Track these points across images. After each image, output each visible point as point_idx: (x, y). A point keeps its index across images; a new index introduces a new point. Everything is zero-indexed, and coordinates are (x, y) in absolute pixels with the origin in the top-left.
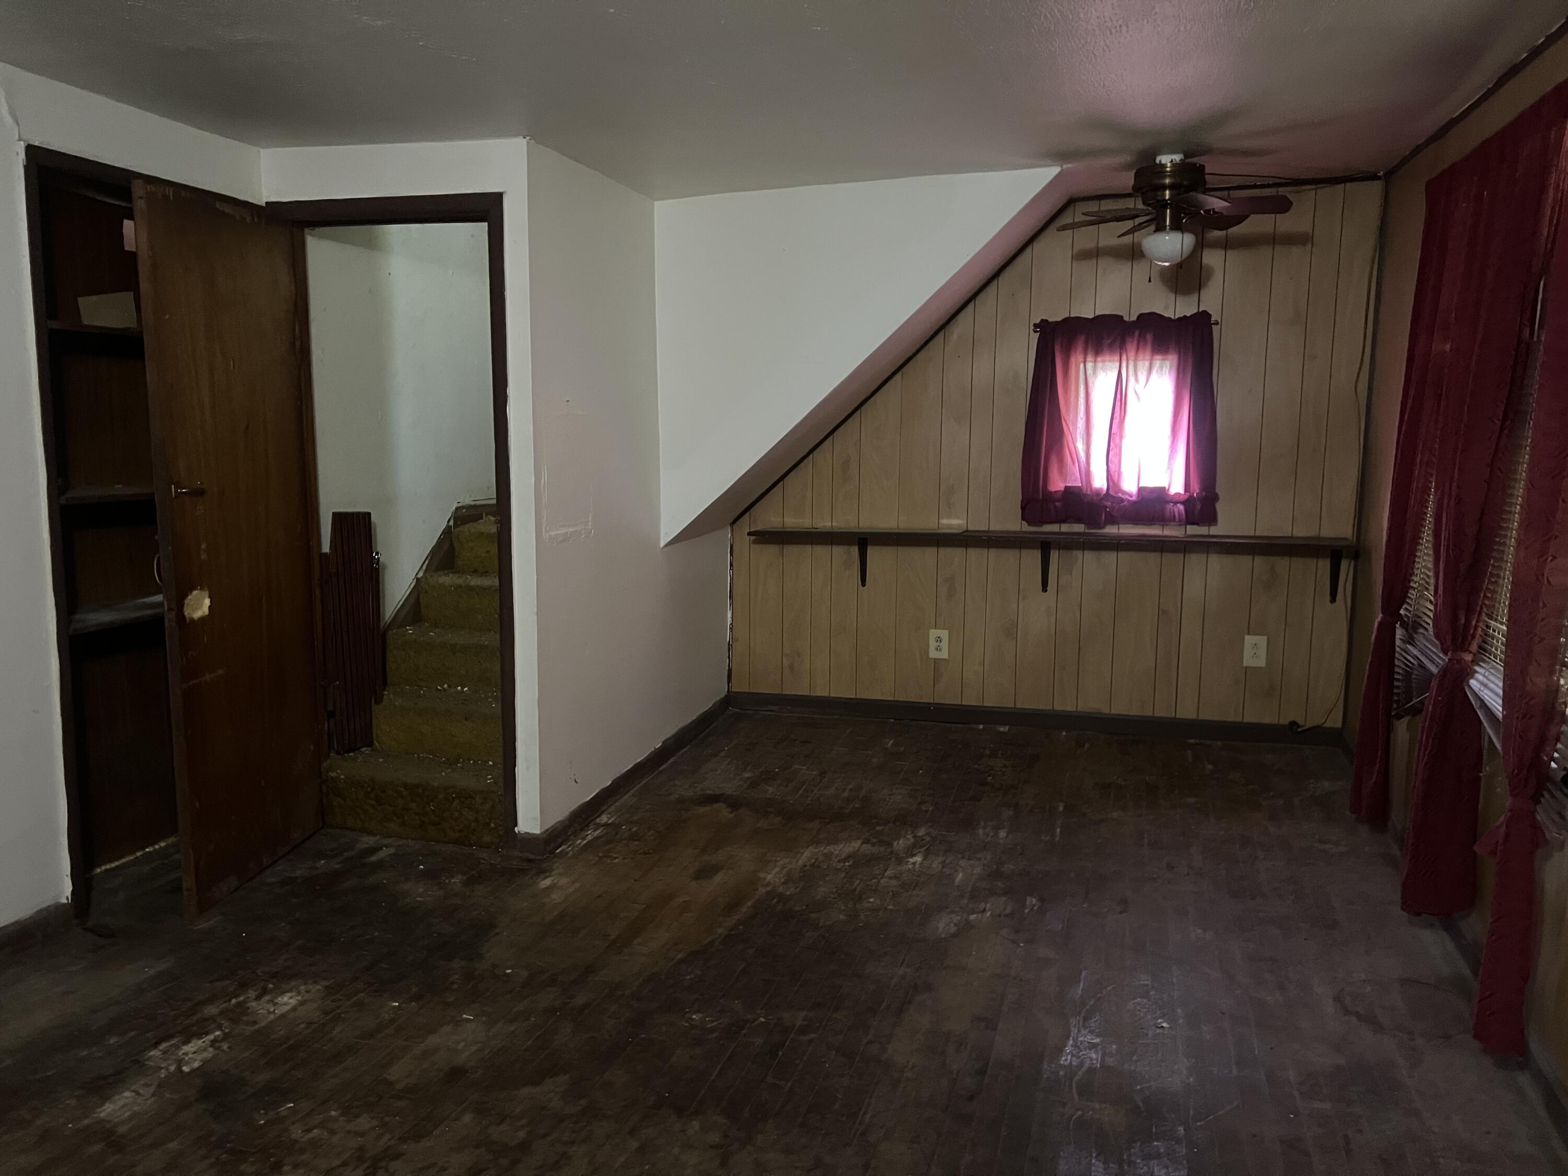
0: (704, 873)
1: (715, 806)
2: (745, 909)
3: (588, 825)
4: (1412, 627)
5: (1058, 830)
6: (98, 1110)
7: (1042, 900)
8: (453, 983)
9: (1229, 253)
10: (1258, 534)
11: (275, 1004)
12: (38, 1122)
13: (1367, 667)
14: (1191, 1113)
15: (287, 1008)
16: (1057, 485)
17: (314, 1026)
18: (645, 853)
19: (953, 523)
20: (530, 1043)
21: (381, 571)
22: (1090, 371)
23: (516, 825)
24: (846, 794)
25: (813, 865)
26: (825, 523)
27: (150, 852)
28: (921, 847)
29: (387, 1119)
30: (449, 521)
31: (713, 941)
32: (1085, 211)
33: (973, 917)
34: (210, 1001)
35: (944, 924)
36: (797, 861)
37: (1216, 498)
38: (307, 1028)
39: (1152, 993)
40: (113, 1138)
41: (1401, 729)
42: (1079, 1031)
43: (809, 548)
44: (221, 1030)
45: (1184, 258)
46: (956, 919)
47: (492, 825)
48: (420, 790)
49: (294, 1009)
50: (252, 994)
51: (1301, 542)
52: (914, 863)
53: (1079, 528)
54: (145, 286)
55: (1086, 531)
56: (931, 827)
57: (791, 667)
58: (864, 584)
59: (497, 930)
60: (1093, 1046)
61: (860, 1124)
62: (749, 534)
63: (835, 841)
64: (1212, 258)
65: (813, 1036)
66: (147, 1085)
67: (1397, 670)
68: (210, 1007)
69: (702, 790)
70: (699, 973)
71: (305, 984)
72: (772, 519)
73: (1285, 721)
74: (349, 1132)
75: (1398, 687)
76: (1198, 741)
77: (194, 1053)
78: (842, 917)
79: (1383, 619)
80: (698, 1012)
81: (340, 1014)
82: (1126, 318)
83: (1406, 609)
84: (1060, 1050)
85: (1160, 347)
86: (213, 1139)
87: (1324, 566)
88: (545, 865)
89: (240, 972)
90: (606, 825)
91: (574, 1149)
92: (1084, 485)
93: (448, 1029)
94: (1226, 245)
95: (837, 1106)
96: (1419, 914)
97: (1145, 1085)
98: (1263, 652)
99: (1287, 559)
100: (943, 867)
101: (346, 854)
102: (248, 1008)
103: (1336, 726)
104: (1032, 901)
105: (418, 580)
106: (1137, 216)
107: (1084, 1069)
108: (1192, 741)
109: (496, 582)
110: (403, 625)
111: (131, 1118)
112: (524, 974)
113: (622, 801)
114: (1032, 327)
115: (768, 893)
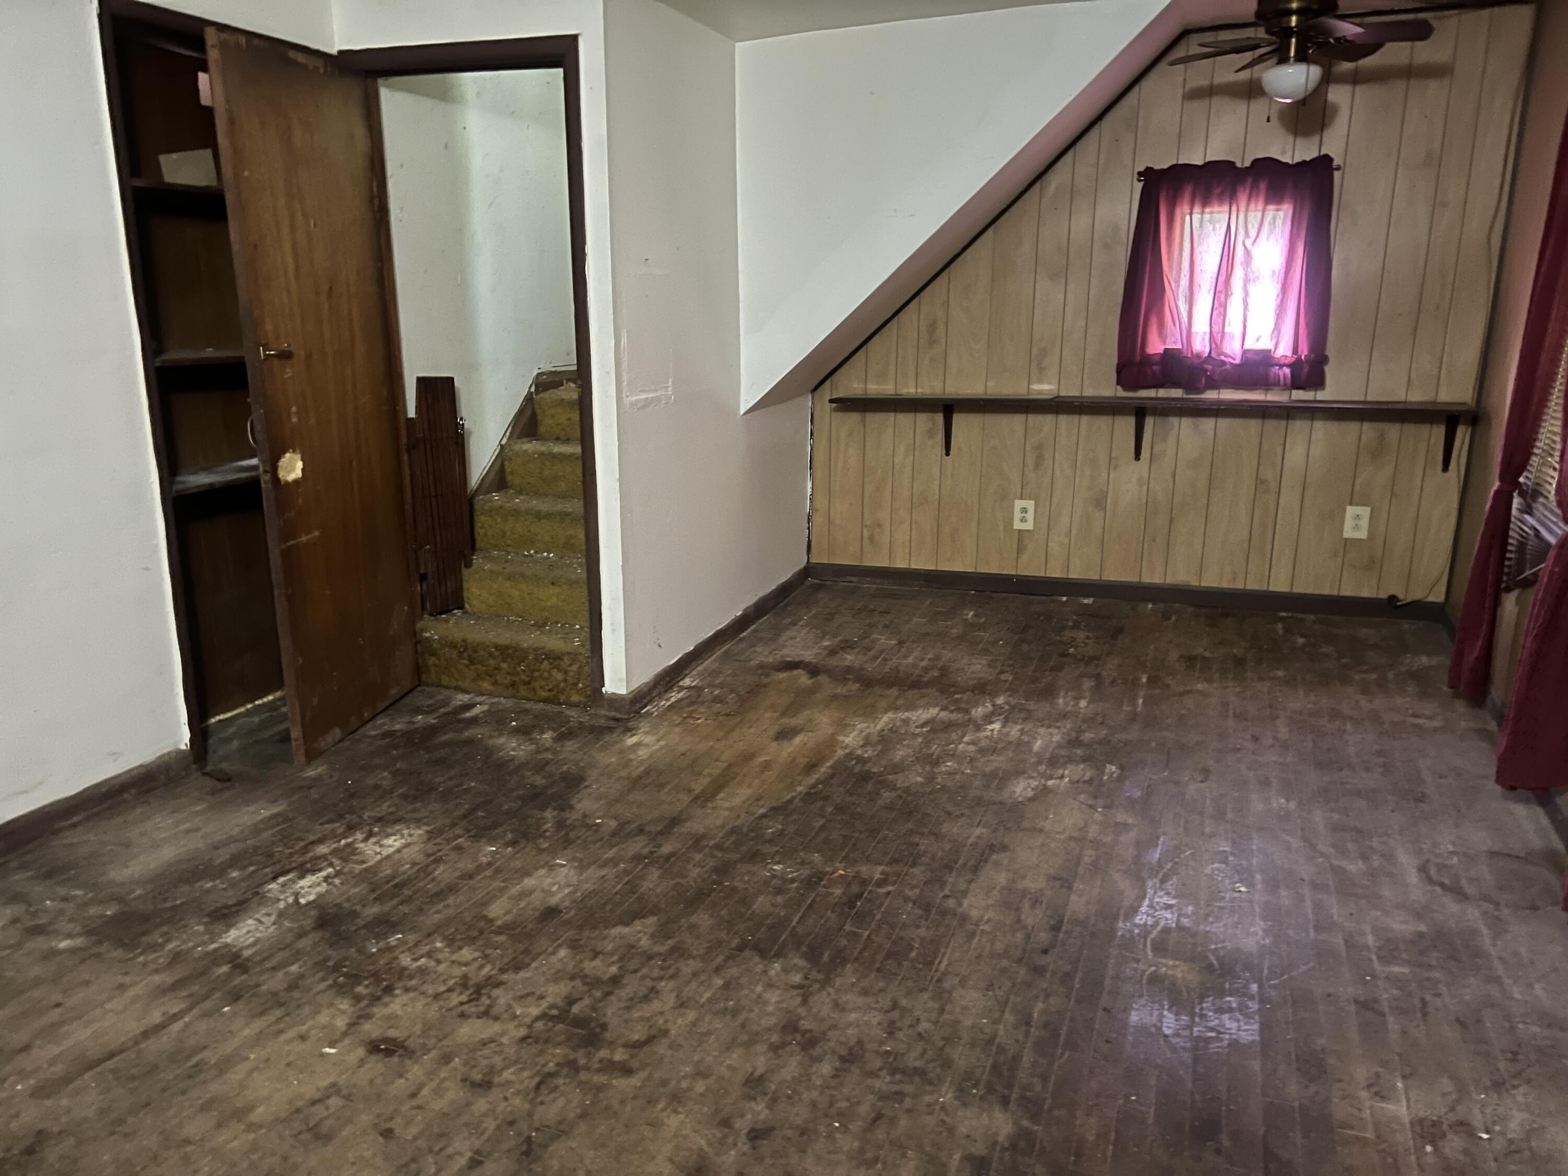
0: (784, 735)
1: (795, 672)
2: (824, 769)
3: (671, 688)
4: (1532, 495)
5: (1141, 701)
6: (224, 936)
7: (1122, 768)
8: (545, 831)
9: (1358, 88)
10: (1369, 399)
11: (381, 846)
12: (170, 946)
13: (1479, 538)
14: (1266, 971)
15: (391, 850)
16: (1155, 347)
17: (417, 867)
18: (727, 715)
19: (1044, 388)
20: (619, 887)
21: (466, 436)
22: (1196, 224)
23: (603, 686)
24: (924, 663)
25: (891, 730)
26: (909, 390)
27: (259, 705)
28: (1000, 715)
29: (488, 952)
30: (530, 388)
31: (793, 798)
32: (1200, 42)
33: (1050, 783)
34: (320, 841)
35: (1021, 789)
36: (876, 725)
37: (1323, 360)
38: (411, 868)
39: (1231, 858)
40: (239, 961)
41: (1510, 604)
42: (1155, 893)
43: (892, 415)
44: (333, 867)
45: (1308, 93)
46: (1034, 783)
47: (581, 685)
48: (510, 651)
49: (399, 851)
50: (359, 836)
51: (1416, 407)
52: (992, 730)
53: (1177, 393)
54: (222, 140)
55: (1185, 396)
56: (1010, 696)
57: (872, 539)
58: (948, 454)
59: (586, 783)
60: (1168, 907)
61: (936, 970)
62: (831, 401)
63: (912, 707)
64: (1338, 95)
65: (890, 888)
66: (269, 915)
67: (1510, 541)
68: (322, 847)
69: (782, 657)
70: (780, 827)
71: (408, 828)
72: (855, 385)
73: (1383, 595)
74: (453, 962)
75: (1510, 559)
76: (1290, 615)
77: (310, 887)
78: (919, 779)
79: (1500, 487)
80: (778, 863)
81: (441, 856)
82: (1239, 165)
83: (1527, 477)
84: (1135, 910)
85: (1274, 196)
86: (330, 964)
87: (1438, 433)
88: (630, 724)
89: (347, 816)
90: (689, 688)
91: (663, 984)
92: (1185, 347)
93: (542, 872)
94: (1355, 79)
95: (913, 954)
96: (1512, 788)
97: (1219, 945)
98: (1365, 523)
99: (1398, 425)
100: (1022, 735)
101: (442, 710)
102: (357, 849)
103: (1438, 600)
104: (1112, 768)
105: (502, 447)
106: (1257, 47)
107: (1159, 928)
108: (1284, 614)
109: (578, 449)
110: (489, 492)
111: (254, 944)
112: (613, 824)
113: (704, 665)
114: (1136, 176)
115: (847, 754)
